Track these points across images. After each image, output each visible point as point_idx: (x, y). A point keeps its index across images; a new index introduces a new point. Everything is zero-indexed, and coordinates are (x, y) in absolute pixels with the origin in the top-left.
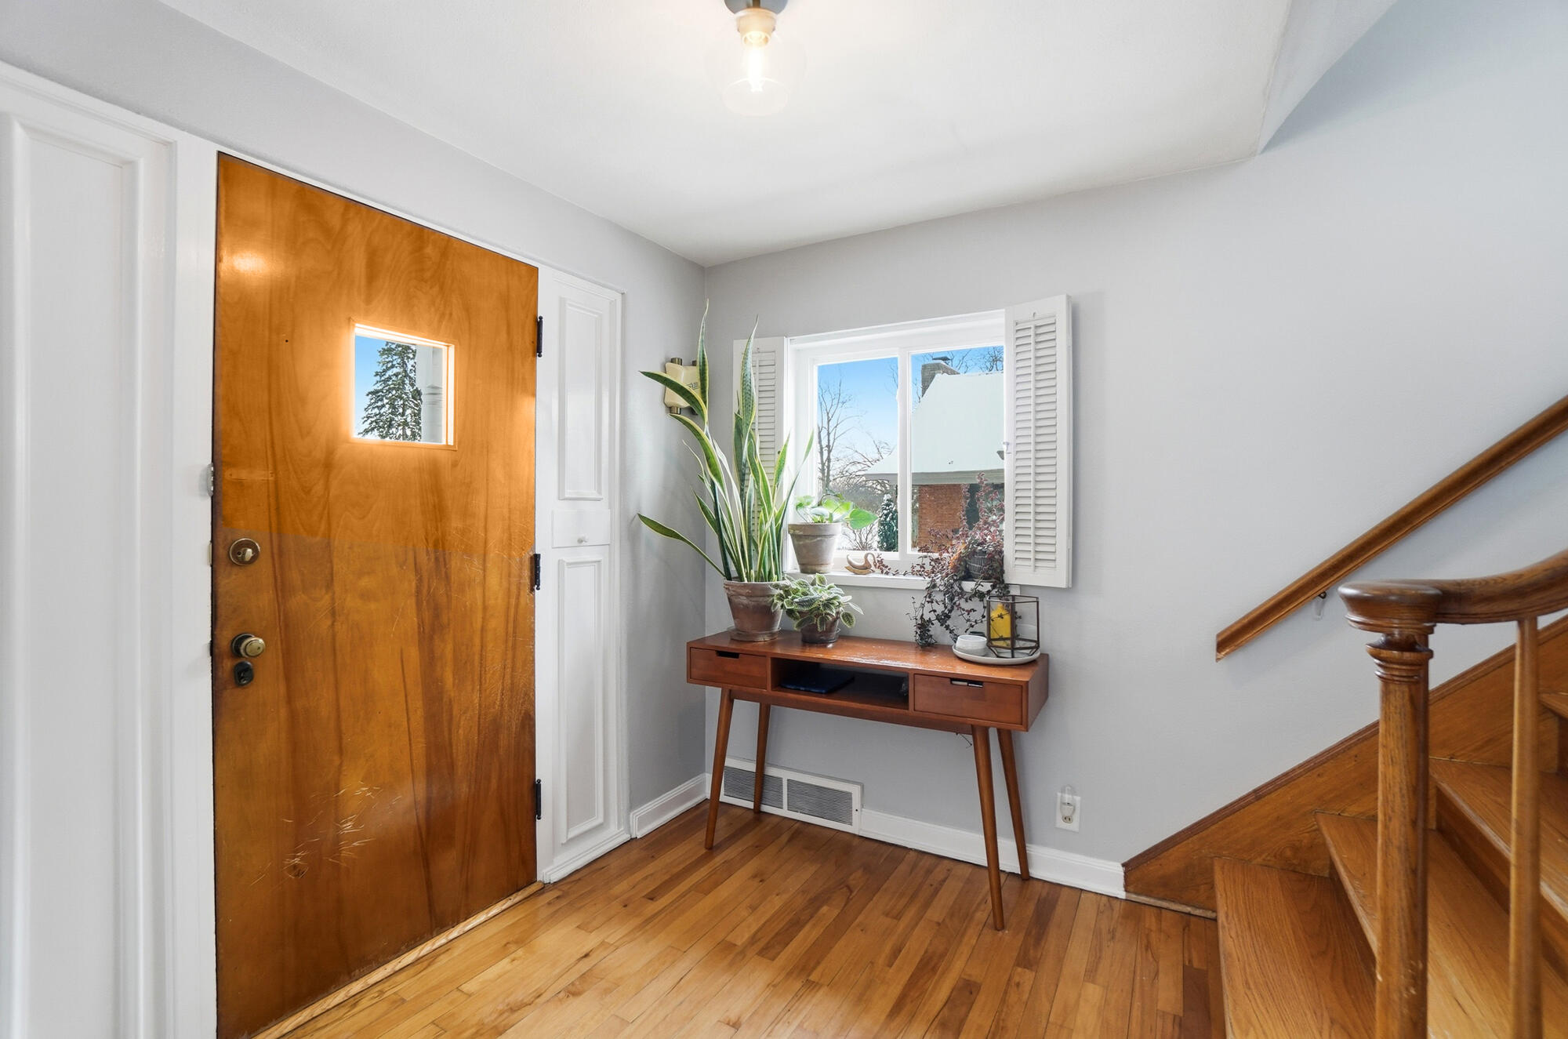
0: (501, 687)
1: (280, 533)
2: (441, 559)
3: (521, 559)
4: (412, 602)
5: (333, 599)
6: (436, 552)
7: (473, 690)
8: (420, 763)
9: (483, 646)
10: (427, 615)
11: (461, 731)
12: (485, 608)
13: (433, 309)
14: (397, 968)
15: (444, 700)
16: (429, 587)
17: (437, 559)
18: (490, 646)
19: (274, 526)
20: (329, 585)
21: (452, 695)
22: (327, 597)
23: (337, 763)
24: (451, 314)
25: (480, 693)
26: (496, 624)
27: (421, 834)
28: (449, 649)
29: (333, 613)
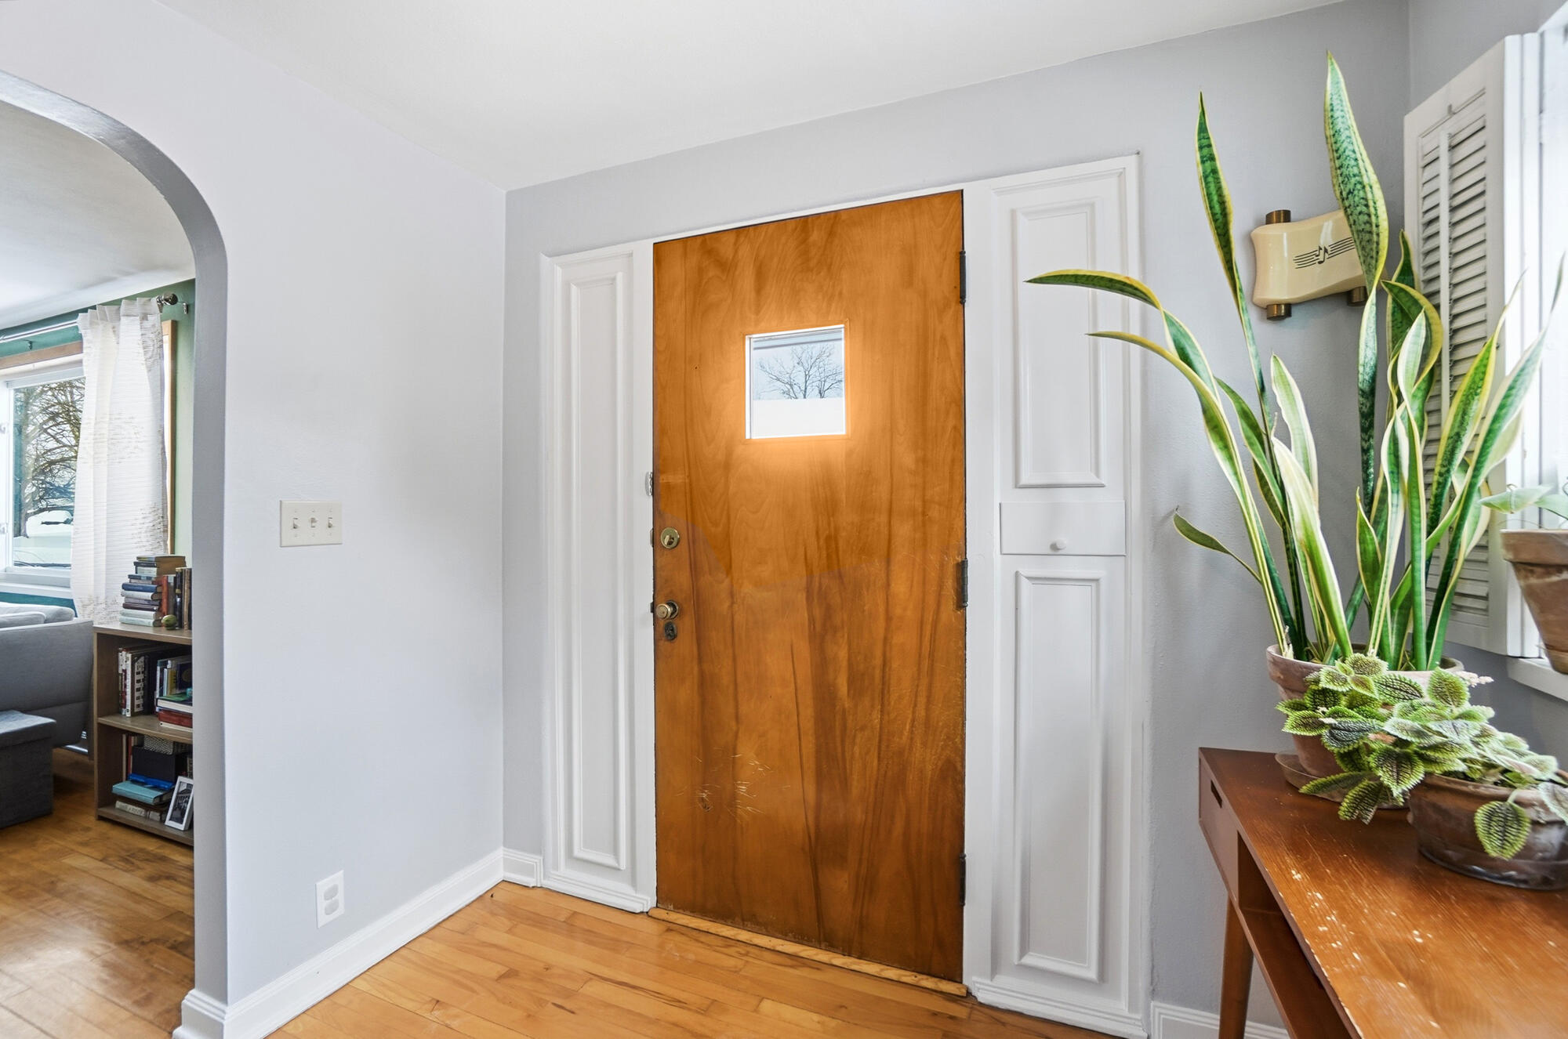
0: (910, 716)
1: (693, 525)
2: (834, 556)
3: (942, 565)
4: (801, 597)
5: (732, 582)
6: (828, 548)
7: (873, 706)
8: (810, 764)
9: (885, 663)
10: (818, 613)
11: (857, 749)
12: (889, 618)
13: (820, 297)
14: (779, 948)
15: (838, 708)
16: (820, 584)
17: (829, 556)
18: (895, 665)
19: (689, 518)
20: (729, 571)
21: (847, 706)
22: (727, 581)
23: (734, 728)
24: (841, 293)
25: (882, 715)
26: (905, 639)
27: (810, 837)
28: (843, 654)
29: (732, 595)
